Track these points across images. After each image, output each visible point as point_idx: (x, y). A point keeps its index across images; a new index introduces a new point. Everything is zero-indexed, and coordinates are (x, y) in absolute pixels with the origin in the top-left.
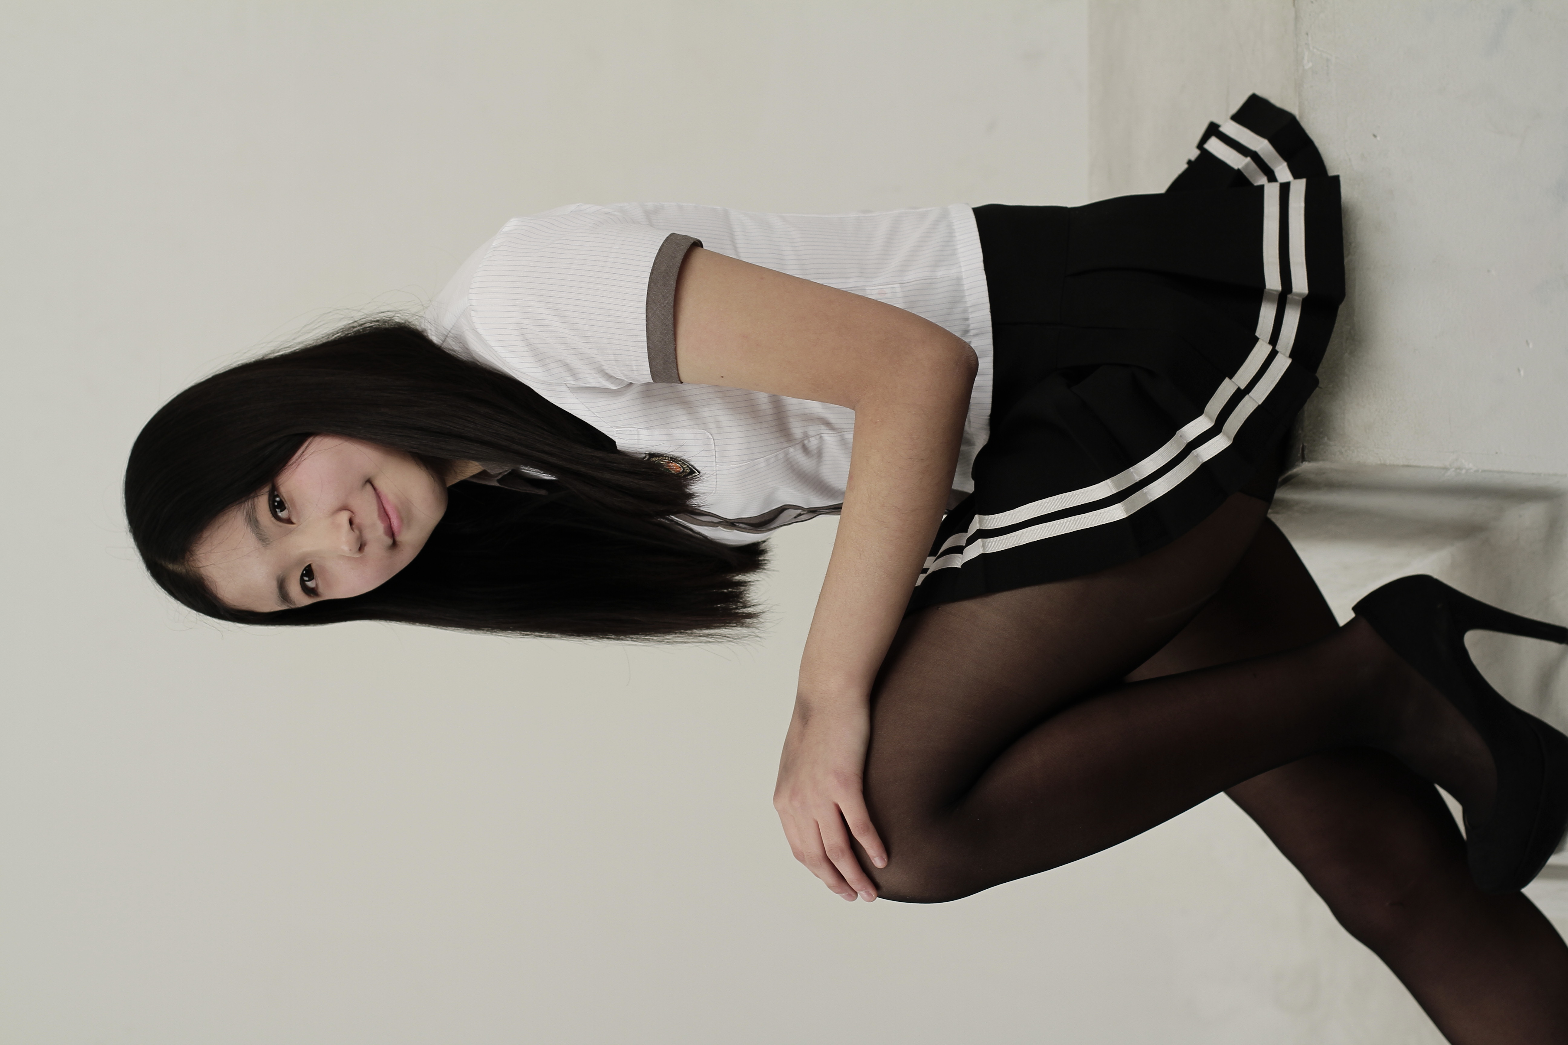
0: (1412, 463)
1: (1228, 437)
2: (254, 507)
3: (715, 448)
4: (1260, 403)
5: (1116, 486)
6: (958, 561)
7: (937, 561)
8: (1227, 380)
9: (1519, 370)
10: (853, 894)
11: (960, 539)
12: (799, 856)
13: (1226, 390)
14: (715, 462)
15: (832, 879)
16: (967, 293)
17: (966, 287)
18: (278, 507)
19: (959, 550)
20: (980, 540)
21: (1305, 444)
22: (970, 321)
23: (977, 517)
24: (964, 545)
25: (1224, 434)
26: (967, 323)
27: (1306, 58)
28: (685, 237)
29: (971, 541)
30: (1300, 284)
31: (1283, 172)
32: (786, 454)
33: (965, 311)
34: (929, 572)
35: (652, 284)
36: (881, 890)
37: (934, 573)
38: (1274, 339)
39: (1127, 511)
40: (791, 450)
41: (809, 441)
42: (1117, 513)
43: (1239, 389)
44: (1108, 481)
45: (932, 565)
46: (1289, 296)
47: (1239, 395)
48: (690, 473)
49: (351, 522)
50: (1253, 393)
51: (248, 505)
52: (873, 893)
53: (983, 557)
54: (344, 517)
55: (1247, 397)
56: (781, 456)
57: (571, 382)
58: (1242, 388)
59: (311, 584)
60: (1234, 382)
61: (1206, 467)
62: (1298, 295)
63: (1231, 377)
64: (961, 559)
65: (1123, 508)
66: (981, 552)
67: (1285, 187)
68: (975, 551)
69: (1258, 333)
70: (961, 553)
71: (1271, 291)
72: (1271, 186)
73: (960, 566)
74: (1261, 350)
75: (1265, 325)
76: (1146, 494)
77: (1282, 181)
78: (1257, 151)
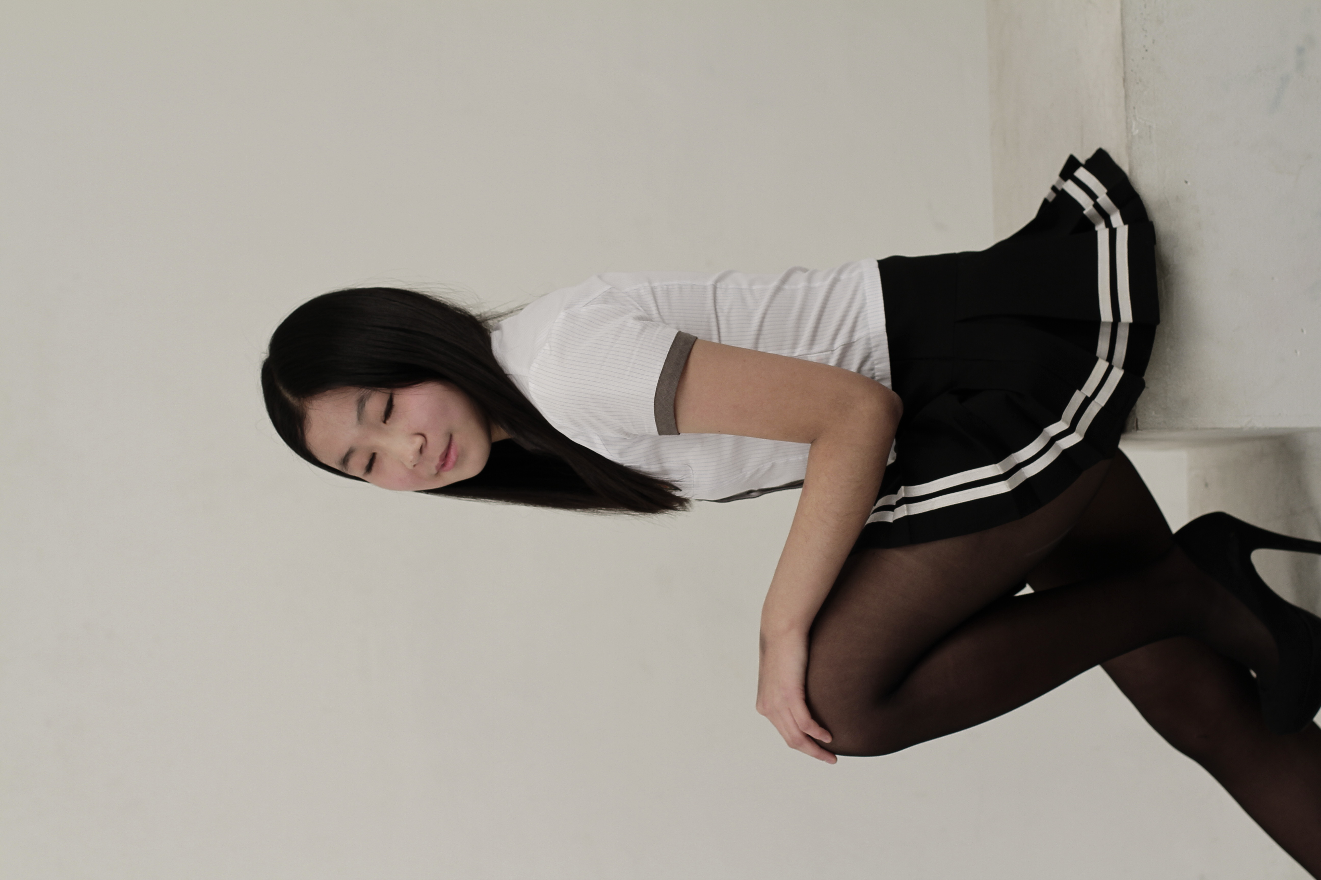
0: (1217, 426)
1: (1081, 435)
4: (1103, 404)
6: (891, 517)
7: (875, 513)
8: (1077, 391)
9: (1296, 352)
11: (892, 500)
13: (1077, 398)
19: (891, 508)
20: (905, 506)
21: (1138, 418)
23: (903, 488)
24: (895, 504)
25: (1077, 433)
27: (1134, 126)
29: (899, 503)
30: (1127, 315)
31: (1116, 219)
35: (661, 382)
38: (1110, 358)
39: (1010, 487)
42: (1002, 488)
43: (1087, 397)
44: (997, 464)
46: (1119, 324)
47: (1087, 402)
50: (1097, 399)
51: (367, 392)
53: (907, 518)
54: (419, 440)
55: (1093, 403)
58: (1089, 395)
60: (1083, 393)
61: (1066, 454)
62: (1125, 324)
63: (1080, 389)
64: (892, 516)
65: (1008, 484)
66: (906, 514)
67: (1113, 233)
68: (902, 512)
69: (1098, 354)
70: (893, 510)
71: (1106, 323)
72: (1102, 233)
73: (891, 521)
74: (1101, 366)
75: (1103, 347)
76: (1023, 473)
77: (1114, 226)
78: (1098, 200)
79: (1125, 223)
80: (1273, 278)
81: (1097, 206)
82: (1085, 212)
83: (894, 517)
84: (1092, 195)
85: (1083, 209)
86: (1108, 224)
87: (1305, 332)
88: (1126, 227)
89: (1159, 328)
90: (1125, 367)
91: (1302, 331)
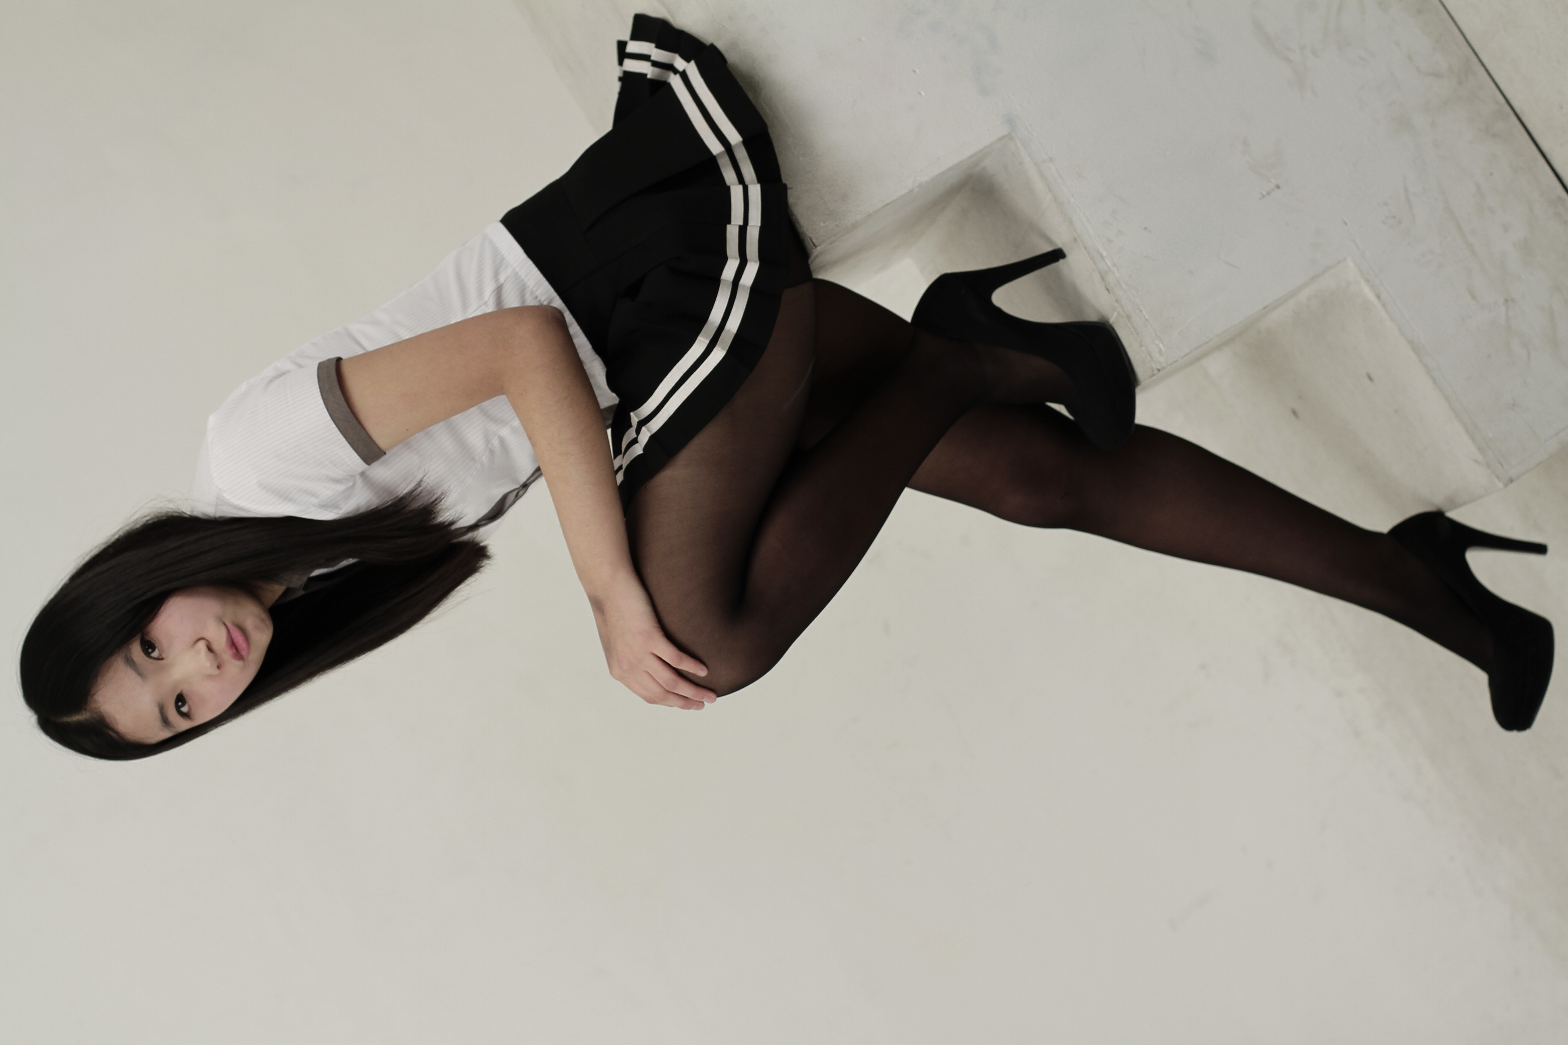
1: (755, 261)
2: (130, 651)
4: (759, 224)
5: (706, 338)
6: (639, 449)
7: (625, 456)
8: (728, 226)
9: (920, 94)
10: (700, 705)
11: (631, 434)
12: (650, 701)
13: (732, 232)
15: (681, 702)
16: (526, 280)
17: (523, 277)
18: (148, 649)
19: (635, 441)
20: (644, 428)
22: (539, 298)
23: (632, 414)
24: (636, 436)
25: (750, 260)
26: (538, 299)
28: (329, 360)
29: (638, 431)
30: (734, 136)
31: (680, 63)
33: (532, 292)
34: (624, 467)
36: (720, 692)
37: (628, 466)
38: (741, 180)
39: (723, 349)
42: (718, 355)
43: (740, 227)
44: (699, 338)
45: (622, 461)
46: (733, 149)
47: (743, 230)
49: (210, 649)
50: (751, 223)
52: (713, 695)
53: (653, 438)
54: (202, 645)
55: (749, 228)
58: (741, 224)
59: (184, 709)
60: (734, 225)
61: (754, 289)
62: (738, 145)
63: (729, 223)
64: (640, 446)
65: (720, 349)
66: (649, 435)
67: (684, 76)
68: (645, 436)
69: (728, 182)
70: (637, 442)
71: (719, 154)
72: (676, 82)
73: (642, 452)
74: (736, 193)
75: (729, 176)
76: (729, 331)
77: (681, 69)
78: (653, 58)
79: (688, 61)
80: (860, 40)
81: (655, 64)
82: (649, 76)
83: (641, 447)
84: (645, 58)
85: (645, 75)
86: (676, 71)
87: (917, 71)
88: (693, 63)
89: (770, 131)
90: (760, 180)
91: (915, 71)
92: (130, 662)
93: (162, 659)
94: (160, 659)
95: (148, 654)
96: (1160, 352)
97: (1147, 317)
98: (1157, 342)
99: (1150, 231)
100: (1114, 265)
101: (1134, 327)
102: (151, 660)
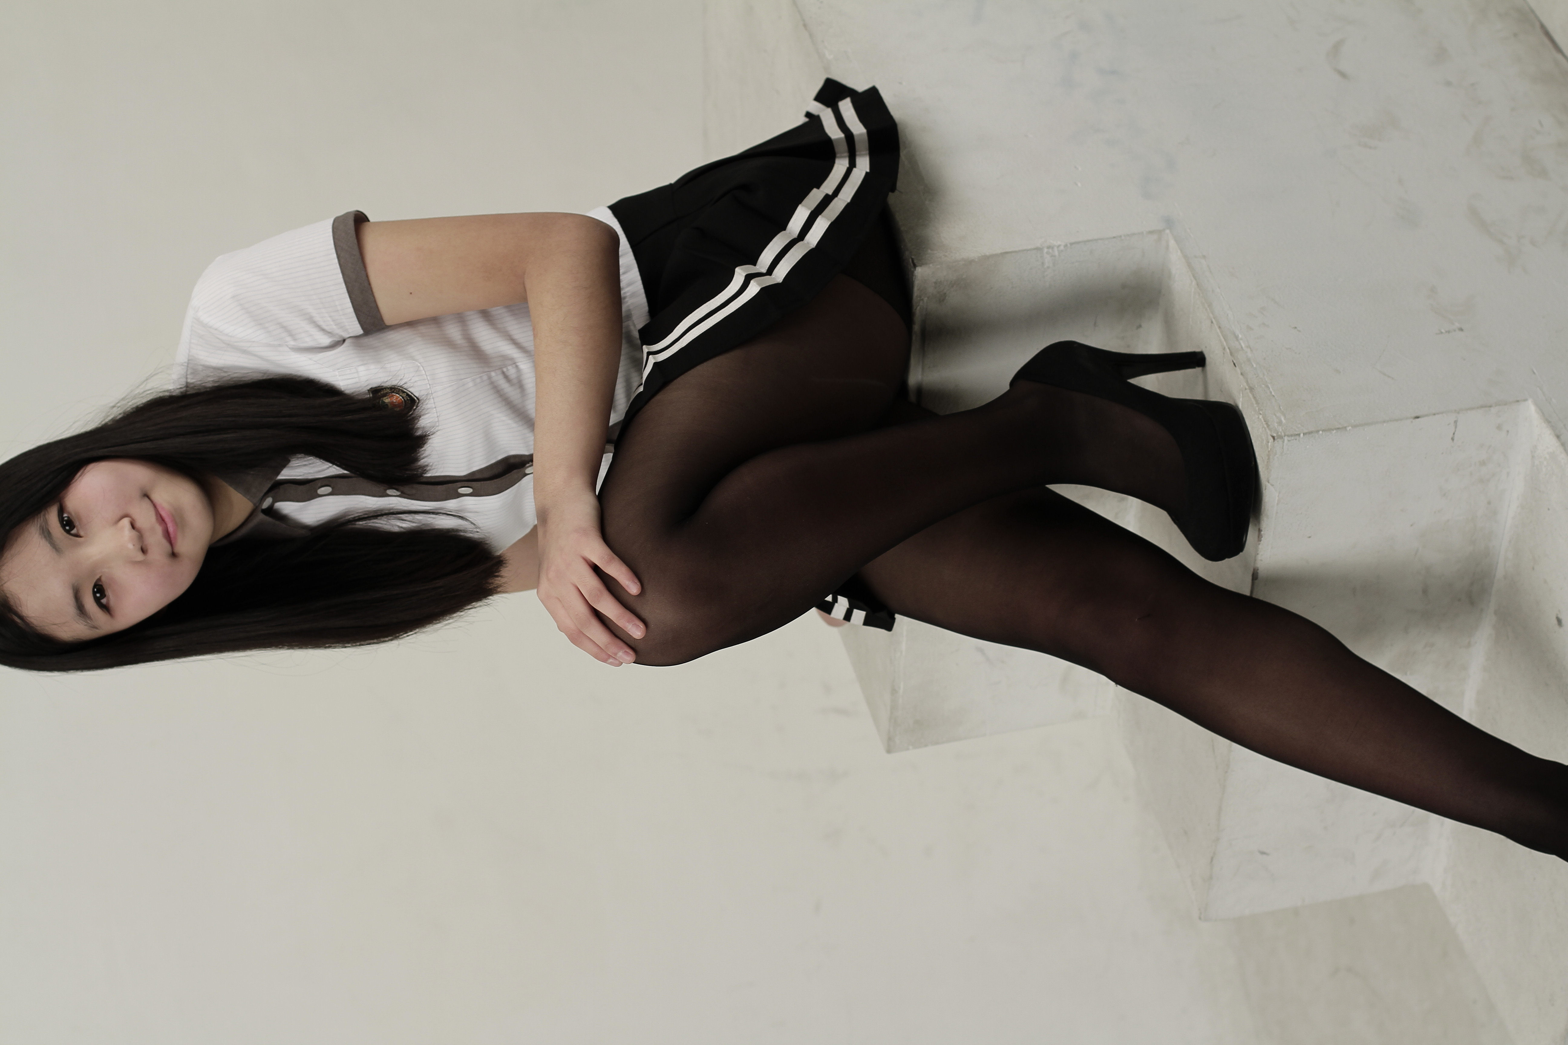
0: (1008, 250)
2: (46, 522)
3: (425, 373)
4: (849, 201)
8: (815, 189)
9: (1076, 184)
13: (816, 195)
14: (428, 385)
18: (67, 525)
20: (651, 358)
21: (913, 257)
30: (859, 130)
32: (490, 378)
40: (493, 374)
41: (508, 370)
47: (827, 200)
48: (411, 402)
49: (133, 526)
50: (841, 195)
51: (40, 520)
53: (657, 365)
54: (126, 522)
55: (836, 199)
56: (485, 378)
57: (292, 343)
59: (106, 602)
60: (821, 191)
92: (47, 534)
93: (80, 537)
94: (77, 536)
95: (68, 532)
96: (1280, 423)
97: (1273, 393)
98: (1278, 414)
99: (1299, 331)
100: (1249, 347)
101: (1255, 398)
102: (71, 537)
